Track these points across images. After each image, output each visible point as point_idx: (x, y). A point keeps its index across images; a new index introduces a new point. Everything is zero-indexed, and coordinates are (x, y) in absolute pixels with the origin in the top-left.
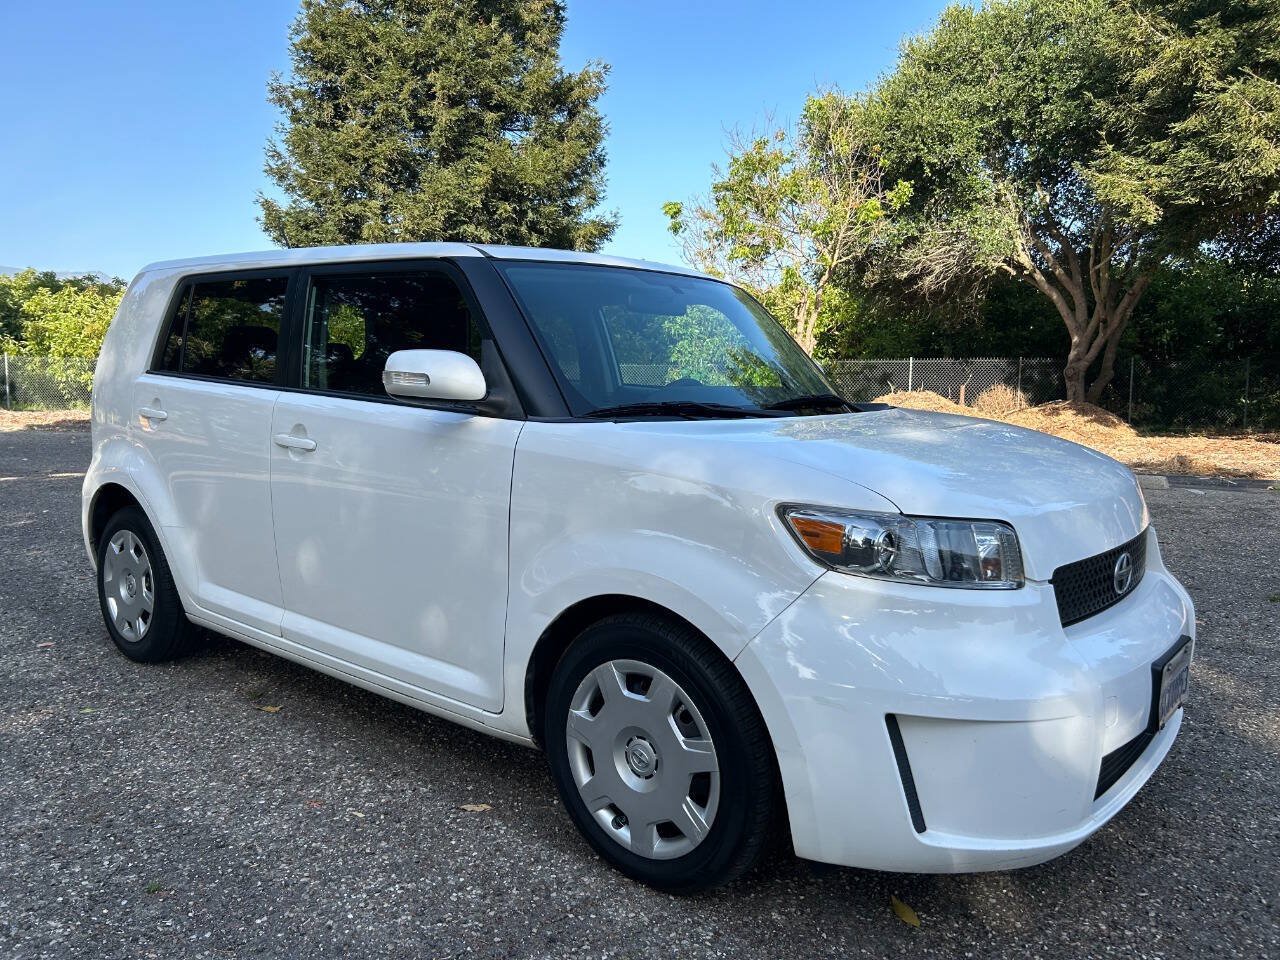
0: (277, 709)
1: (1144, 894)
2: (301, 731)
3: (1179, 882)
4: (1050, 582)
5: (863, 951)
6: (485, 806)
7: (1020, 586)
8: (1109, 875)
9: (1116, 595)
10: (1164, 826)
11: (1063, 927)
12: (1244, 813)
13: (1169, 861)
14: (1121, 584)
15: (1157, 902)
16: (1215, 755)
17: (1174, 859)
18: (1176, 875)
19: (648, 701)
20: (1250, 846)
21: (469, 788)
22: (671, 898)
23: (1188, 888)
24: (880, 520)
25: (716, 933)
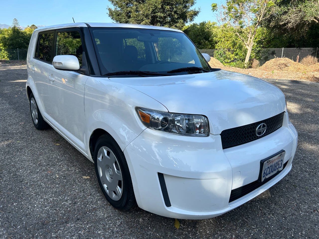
0: (59, 144)
1: (254, 227)
2: (60, 151)
3: (268, 224)
4: (220, 135)
5: (157, 234)
6: (88, 177)
7: (208, 135)
8: (247, 219)
9: (257, 137)
10: (275, 204)
11: (221, 235)
12: (305, 202)
13: (269, 217)
14: (259, 133)
15: (256, 231)
16: (308, 181)
17: (271, 216)
18: (269, 221)
19: (110, 158)
20: (300, 215)
21: (89, 171)
22: (117, 210)
23: (270, 227)
24: (162, 113)
25: (121, 223)
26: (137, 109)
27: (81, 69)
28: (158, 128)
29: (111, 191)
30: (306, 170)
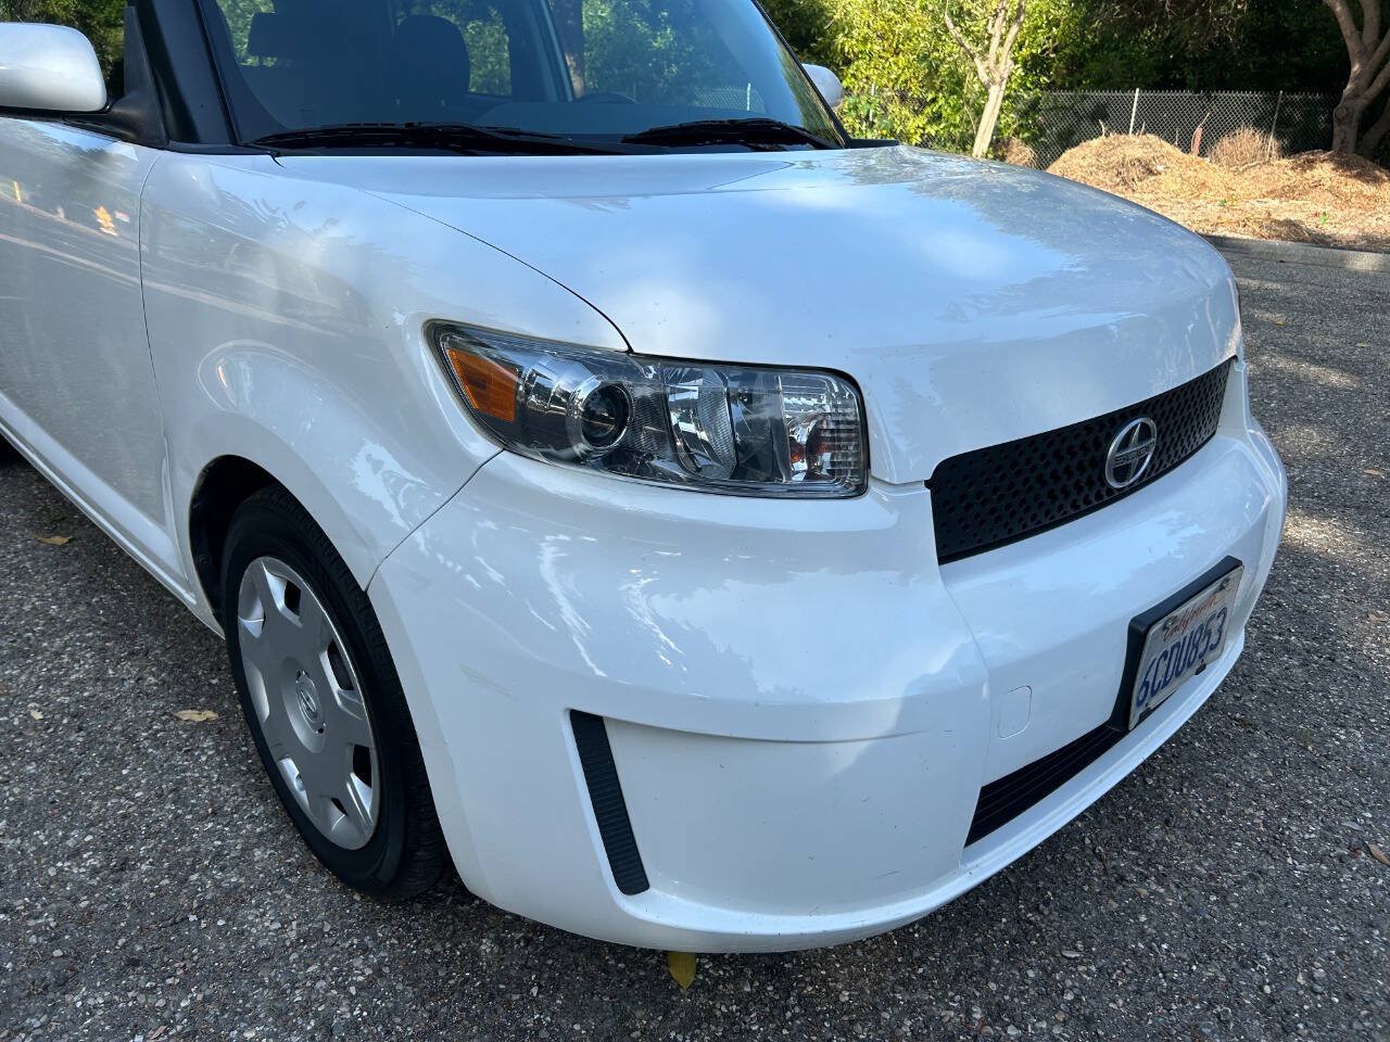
0: (66, 540)
1: (1073, 955)
2: (66, 578)
3: (1142, 934)
4: (928, 484)
5: (577, 1027)
6: (210, 714)
7: (861, 490)
8: (1037, 910)
9: (1110, 491)
10: (1167, 822)
11: (910, 1010)
12: (1306, 808)
13: (1144, 892)
14: (1122, 473)
15: (1088, 973)
16: (1306, 698)
17: (1154, 887)
18: (1143, 918)
19: (300, 625)
20: (1289, 872)
21: (214, 682)
22: (357, 897)
23: (1151, 948)
24: (591, 360)
25: (378, 973)
26: (439, 333)
27: (116, 110)
28: (565, 453)
29: (322, 796)
30: (1287, 641)
